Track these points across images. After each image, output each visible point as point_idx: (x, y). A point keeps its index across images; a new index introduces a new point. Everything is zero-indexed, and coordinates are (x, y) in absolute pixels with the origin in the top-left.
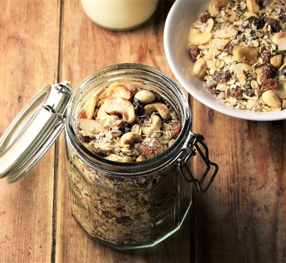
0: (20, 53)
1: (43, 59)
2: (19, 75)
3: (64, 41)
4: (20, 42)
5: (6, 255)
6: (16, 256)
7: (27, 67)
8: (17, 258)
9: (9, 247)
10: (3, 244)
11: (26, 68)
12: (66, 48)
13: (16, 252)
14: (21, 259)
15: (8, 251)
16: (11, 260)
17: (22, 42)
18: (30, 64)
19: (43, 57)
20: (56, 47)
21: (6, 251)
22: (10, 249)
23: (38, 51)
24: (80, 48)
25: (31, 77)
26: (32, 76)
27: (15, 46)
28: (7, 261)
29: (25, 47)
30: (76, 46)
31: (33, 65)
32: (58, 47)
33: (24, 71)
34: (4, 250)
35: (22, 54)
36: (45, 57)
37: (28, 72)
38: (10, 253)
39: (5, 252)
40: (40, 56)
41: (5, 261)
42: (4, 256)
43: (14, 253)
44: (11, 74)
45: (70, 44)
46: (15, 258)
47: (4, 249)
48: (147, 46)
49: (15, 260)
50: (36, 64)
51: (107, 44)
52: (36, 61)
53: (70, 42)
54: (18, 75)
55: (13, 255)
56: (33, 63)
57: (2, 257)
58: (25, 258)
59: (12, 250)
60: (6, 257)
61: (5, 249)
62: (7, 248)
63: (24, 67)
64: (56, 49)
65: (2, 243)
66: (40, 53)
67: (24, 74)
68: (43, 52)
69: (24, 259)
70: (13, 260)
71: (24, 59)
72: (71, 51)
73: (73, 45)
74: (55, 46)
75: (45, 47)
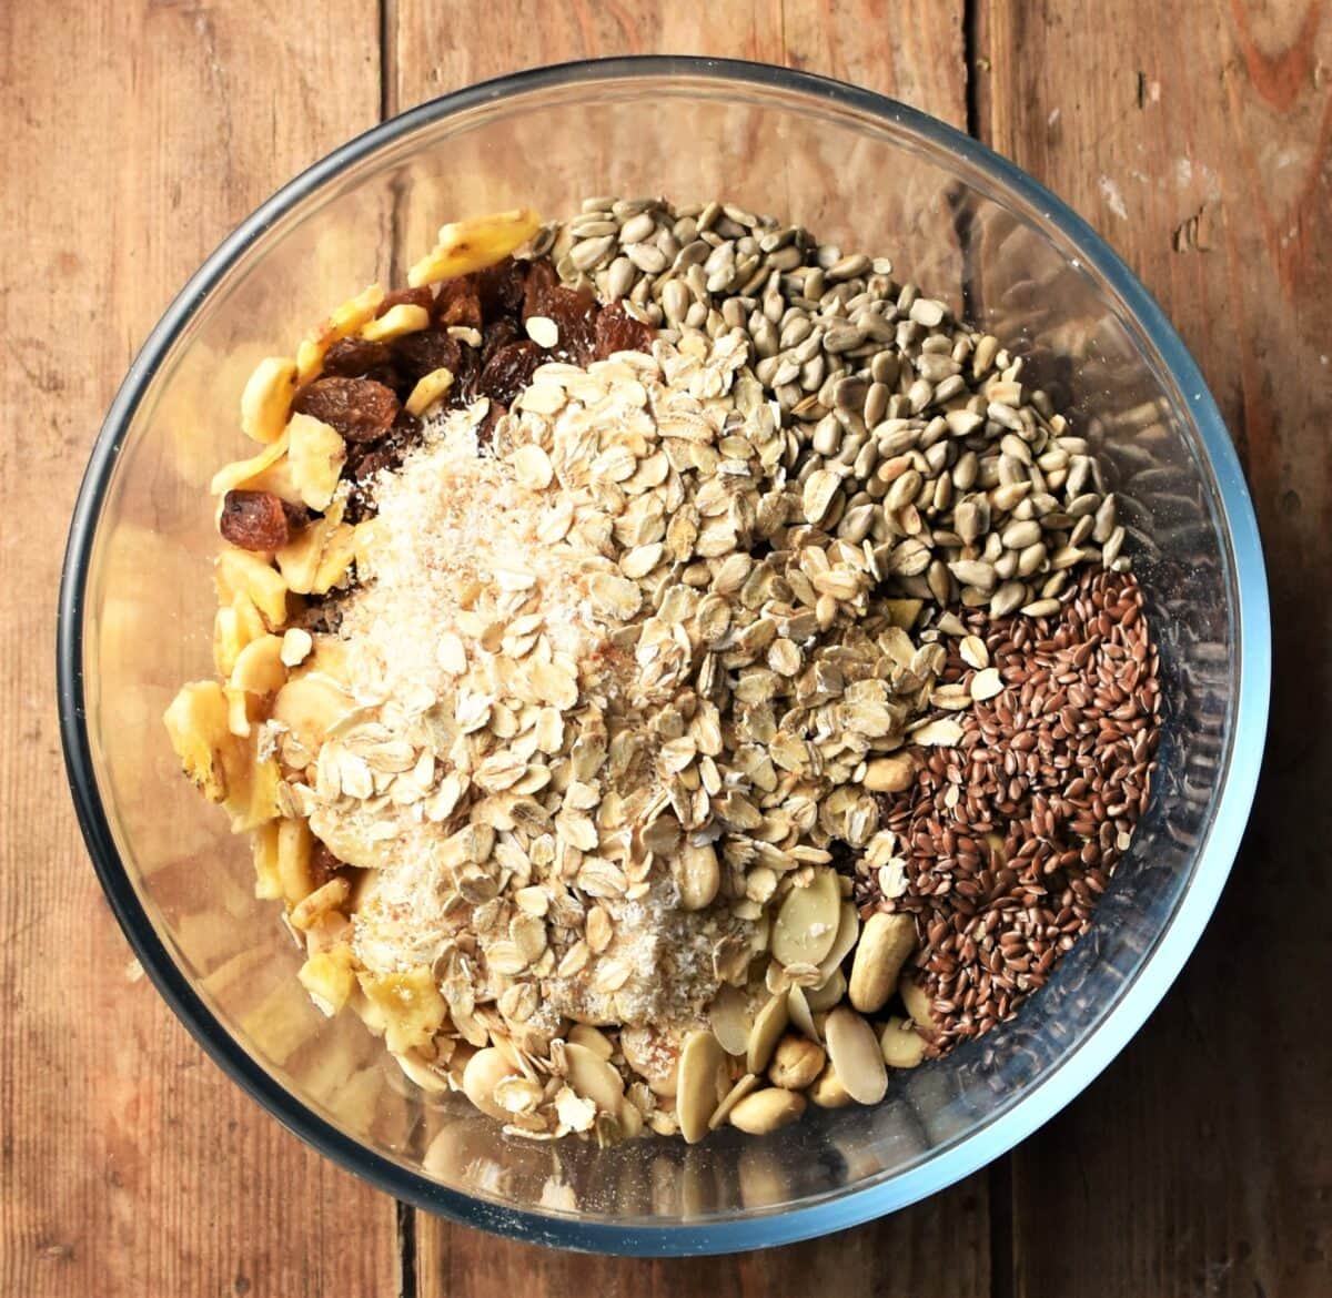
0: (206, 88)
1: (311, 117)
2: (207, 209)
3: (401, 17)
4: (201, 24)
5: (203, 1127)
6: (245, 1131)
7: (242, 163)
8: (249, 1140)
9: (212, 1090)
10: (187, 1073)
11: (238, 168)
12: (411, 55)
13: (243, 1110)
14: (269, 1142)
15: (209, 1104)
16: (225, 1148)
17: (210, 27)
18: (255, 146)
19: (314, 110)
20: (368, 49)
21: (201, 1109)
22: (217, 1096)
23: (286, 77)
24: (474, 53)
27: (183, 48)
28: (207, 1153)
29: (227, 53)
30: (457, 41)
31: (269, 151)
32: (375, 54)
33: (228, 183)
34: (193, 1104)
35: (218, 90)
36: (322, 106)
37: (248, 188)
38: (221, 1118)
39: (196, 1112)
40: (299, 101)
41: (201, 1155)
42: (196, 1130)
43: (237, 1116)
44: (170, 202)
45: (430, 33)
46: (242, 1141)
47: (191, 1097)
48: (779, 34)
49: (242, 1151)
50: (281, 145)
51: (598, 26)
52: (282, 128)
53: (430, 22)
54: (201, 209)
55: (232, 1126)
56: (270, 141)
57: (186, 1137)
58: (284, 1140)
59: (226, 1099)
60: (202, 1137)
61: (196, 1099)
62: (206, 1094)
63: (229, 163)
64: (368, 59)
65: (183, 1066)
66: (297, 85)
67: (230, 201)
68: (310, 78)
69: (280, 1142)
70: (232, 1150)
71: (226, 125)
72: (435, 72)
73: (445, 38)
74: (364, 44)
75: (319, 50)
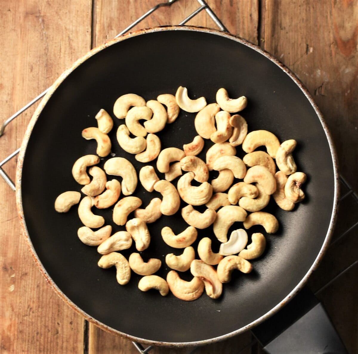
0: (41, 38)
1: (71, 48)
2: (40, 72)
3: (98, 20)
4: (40, 20)
5: (29, 334)
6: (41, 335)
7: (51, 60)
8: (42, 338)
9: (32, 323)
10: (25, 318)
11: (49, 61)
12: (100, 31)
13: (41, 329)
14: (48, 338)
15: (31, 327)
16: (35, 340)
17: (43, 21)
18: (54, 55)
19: (72, 46)
20: (88, 29)
21: (29, 328)
22: (34, 325)
23: (64, 36)
24: (118, 31)
25: (56, 75)
26: (58, 74)
27: (35, 26)
28: (30, 341)
29: (48, 28)
30: (113, 28)
31: (59, 57)
32: (90, 30)
33: (47, 65)
34: (27, 327)
35: (45, 39)
36: (74, 44)
37: (52, 67)
38: (35, 331)
39: (27, 329)
40: (68, 43)
41: (28, 341)
42: (27, 334)
43: (39, 330)
44: (30, 70)
45: (106, 25)
46: (40, 338)
47: (26, 325)
49: (40, 341)
50: (62, 56)
51: (154, 25)
52: (63, 50)
53: (106, 21)
54: (39, 72)
55: (37, 333)
56: (59, 54)
57: (24, 336)
58: (52, 338)
59: (36, 326)
60: (29, 336)
61: (28, 325)
62: (31, 324)
63: (47, 60)
64: (88, 32)
65: (24, 316)
66: (67, 38)
67: (47, 71)
68: (71, 36)
69: (51, 338)
70: (37, 340)
71: (47, 49)
72: (106, 36)
73: (110, 27)
74: (87, 27)
75: (74, 29)
